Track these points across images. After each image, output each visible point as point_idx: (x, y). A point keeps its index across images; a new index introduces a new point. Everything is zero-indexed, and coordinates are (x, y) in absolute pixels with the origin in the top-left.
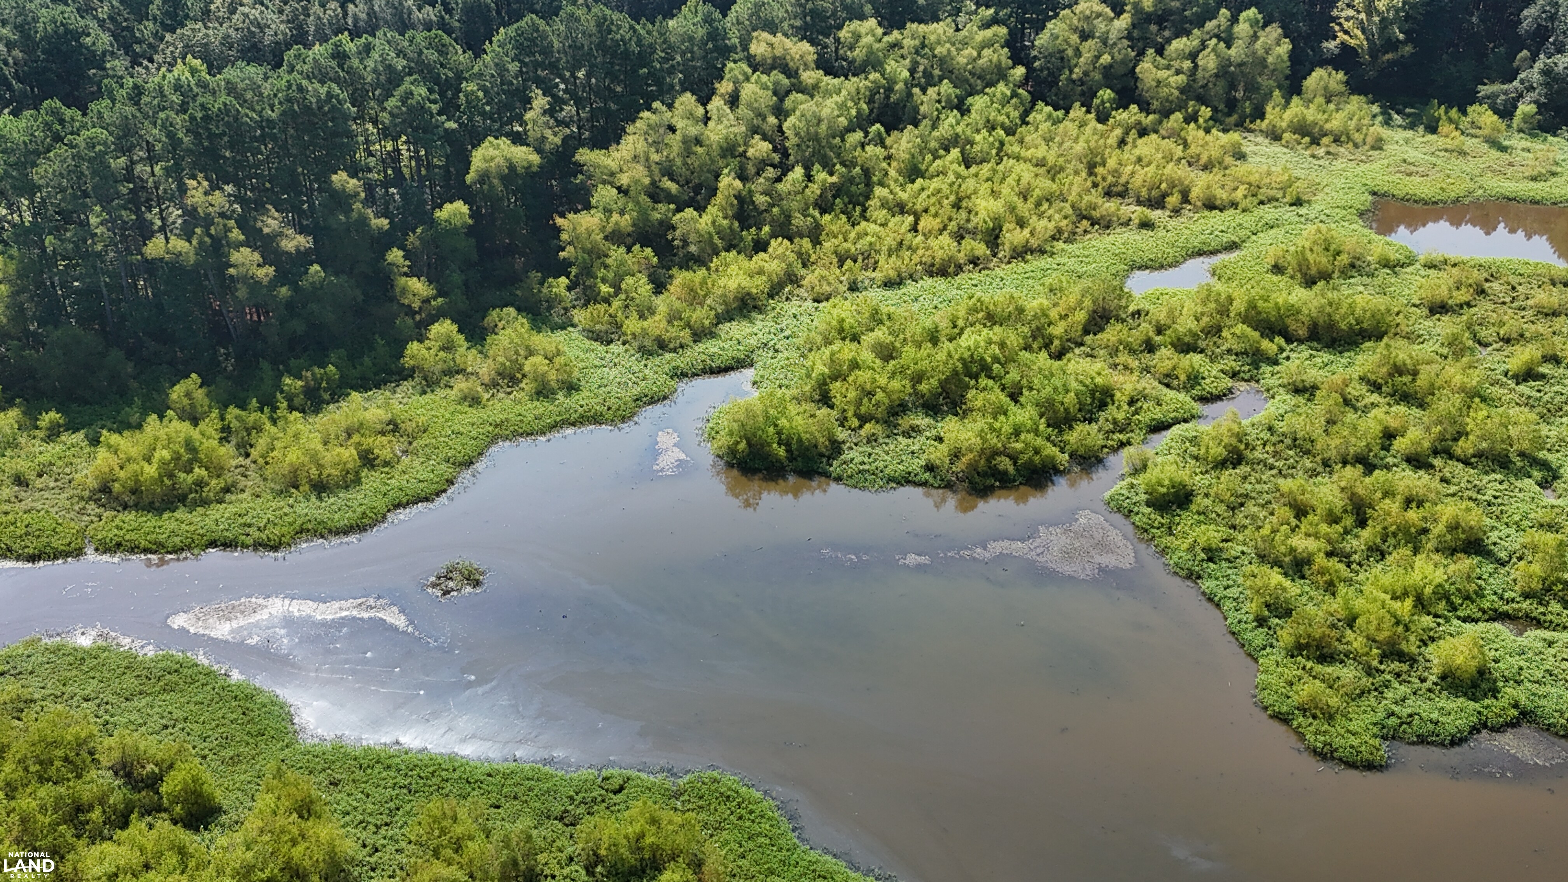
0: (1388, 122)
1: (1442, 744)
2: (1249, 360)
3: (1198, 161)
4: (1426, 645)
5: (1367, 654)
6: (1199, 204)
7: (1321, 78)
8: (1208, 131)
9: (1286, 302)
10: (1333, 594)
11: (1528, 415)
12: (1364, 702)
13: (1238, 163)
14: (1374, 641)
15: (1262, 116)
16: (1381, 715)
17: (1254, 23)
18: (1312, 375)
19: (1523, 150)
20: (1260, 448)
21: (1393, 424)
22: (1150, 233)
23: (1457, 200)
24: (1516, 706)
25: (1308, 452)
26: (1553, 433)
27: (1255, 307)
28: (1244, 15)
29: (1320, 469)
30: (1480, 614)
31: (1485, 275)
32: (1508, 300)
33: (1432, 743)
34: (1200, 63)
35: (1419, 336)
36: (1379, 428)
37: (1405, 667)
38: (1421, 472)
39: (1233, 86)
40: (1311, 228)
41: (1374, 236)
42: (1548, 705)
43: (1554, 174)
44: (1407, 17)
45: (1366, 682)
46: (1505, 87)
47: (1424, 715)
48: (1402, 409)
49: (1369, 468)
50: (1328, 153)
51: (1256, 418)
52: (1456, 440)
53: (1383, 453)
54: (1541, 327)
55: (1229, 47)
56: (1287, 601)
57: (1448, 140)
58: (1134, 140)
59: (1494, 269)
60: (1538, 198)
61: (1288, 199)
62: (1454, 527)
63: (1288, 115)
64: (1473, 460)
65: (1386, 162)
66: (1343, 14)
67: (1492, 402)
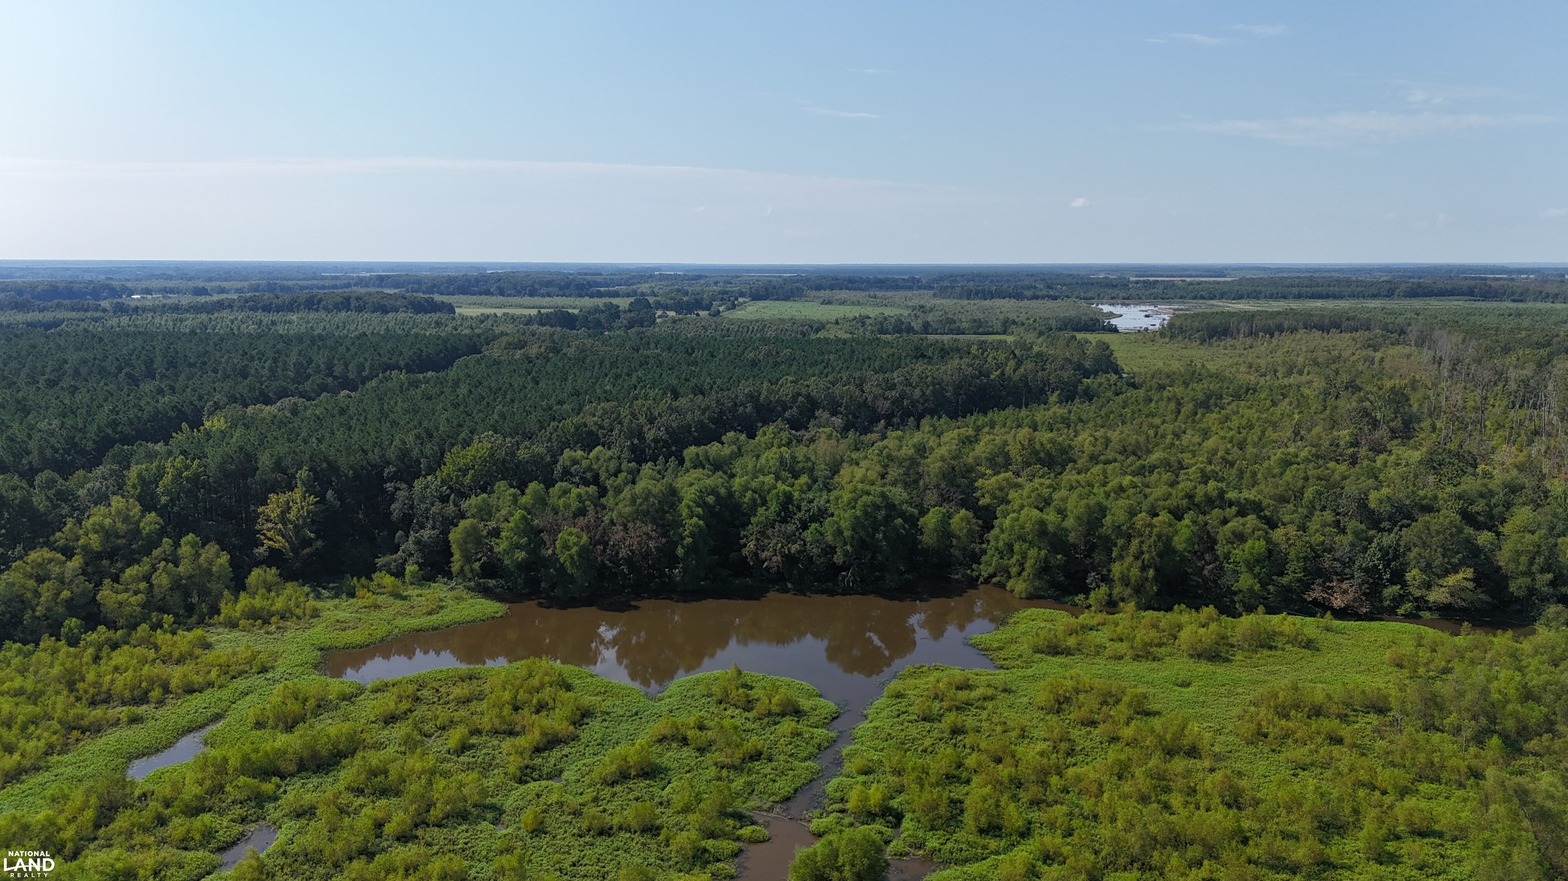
0: (318, 597)
2: (253, 804)
3: (171, 658)
6: (180, 691)
7: (259, 575)
8: (174, 633)
9: (273, 748)
11: (474, 775)
13: (207, 651)
15: (218, 612)
17: (193, 545)
18: (309, 798)
19: (417, 596)
20: (279, 873)
21: (380, 815)
22: (141, 726)
23: (383, 640)
25: (318, 862)
26: (491, 783)
27: (249, 759)
28: (183, 540)
29: (332, 871)
31: (416, 686)
32: (436, 699)
34: (154, 582)
35: (382, 744)
36: (371, 822)
38: (410, 844)
39: (187, 594)
40: (279, 687)
41: (329, 680)
43: (442, 607)
44: (313, 522)
46: (394, 557)
48: (383, 802)
50: (279, 628)
51: (270, 849)
52: (428, 811)
53: (378, 840)
54: (462, 713)
55: (177, 567)
57: (365, 600)
58: (108, 655)
59: (420, 681)
60: (436, 625)
61: (254, 669)
63: (239, 607)
64: (444, 822)
65: (324, 625)
66: (265, 527)
67: (446, 774)
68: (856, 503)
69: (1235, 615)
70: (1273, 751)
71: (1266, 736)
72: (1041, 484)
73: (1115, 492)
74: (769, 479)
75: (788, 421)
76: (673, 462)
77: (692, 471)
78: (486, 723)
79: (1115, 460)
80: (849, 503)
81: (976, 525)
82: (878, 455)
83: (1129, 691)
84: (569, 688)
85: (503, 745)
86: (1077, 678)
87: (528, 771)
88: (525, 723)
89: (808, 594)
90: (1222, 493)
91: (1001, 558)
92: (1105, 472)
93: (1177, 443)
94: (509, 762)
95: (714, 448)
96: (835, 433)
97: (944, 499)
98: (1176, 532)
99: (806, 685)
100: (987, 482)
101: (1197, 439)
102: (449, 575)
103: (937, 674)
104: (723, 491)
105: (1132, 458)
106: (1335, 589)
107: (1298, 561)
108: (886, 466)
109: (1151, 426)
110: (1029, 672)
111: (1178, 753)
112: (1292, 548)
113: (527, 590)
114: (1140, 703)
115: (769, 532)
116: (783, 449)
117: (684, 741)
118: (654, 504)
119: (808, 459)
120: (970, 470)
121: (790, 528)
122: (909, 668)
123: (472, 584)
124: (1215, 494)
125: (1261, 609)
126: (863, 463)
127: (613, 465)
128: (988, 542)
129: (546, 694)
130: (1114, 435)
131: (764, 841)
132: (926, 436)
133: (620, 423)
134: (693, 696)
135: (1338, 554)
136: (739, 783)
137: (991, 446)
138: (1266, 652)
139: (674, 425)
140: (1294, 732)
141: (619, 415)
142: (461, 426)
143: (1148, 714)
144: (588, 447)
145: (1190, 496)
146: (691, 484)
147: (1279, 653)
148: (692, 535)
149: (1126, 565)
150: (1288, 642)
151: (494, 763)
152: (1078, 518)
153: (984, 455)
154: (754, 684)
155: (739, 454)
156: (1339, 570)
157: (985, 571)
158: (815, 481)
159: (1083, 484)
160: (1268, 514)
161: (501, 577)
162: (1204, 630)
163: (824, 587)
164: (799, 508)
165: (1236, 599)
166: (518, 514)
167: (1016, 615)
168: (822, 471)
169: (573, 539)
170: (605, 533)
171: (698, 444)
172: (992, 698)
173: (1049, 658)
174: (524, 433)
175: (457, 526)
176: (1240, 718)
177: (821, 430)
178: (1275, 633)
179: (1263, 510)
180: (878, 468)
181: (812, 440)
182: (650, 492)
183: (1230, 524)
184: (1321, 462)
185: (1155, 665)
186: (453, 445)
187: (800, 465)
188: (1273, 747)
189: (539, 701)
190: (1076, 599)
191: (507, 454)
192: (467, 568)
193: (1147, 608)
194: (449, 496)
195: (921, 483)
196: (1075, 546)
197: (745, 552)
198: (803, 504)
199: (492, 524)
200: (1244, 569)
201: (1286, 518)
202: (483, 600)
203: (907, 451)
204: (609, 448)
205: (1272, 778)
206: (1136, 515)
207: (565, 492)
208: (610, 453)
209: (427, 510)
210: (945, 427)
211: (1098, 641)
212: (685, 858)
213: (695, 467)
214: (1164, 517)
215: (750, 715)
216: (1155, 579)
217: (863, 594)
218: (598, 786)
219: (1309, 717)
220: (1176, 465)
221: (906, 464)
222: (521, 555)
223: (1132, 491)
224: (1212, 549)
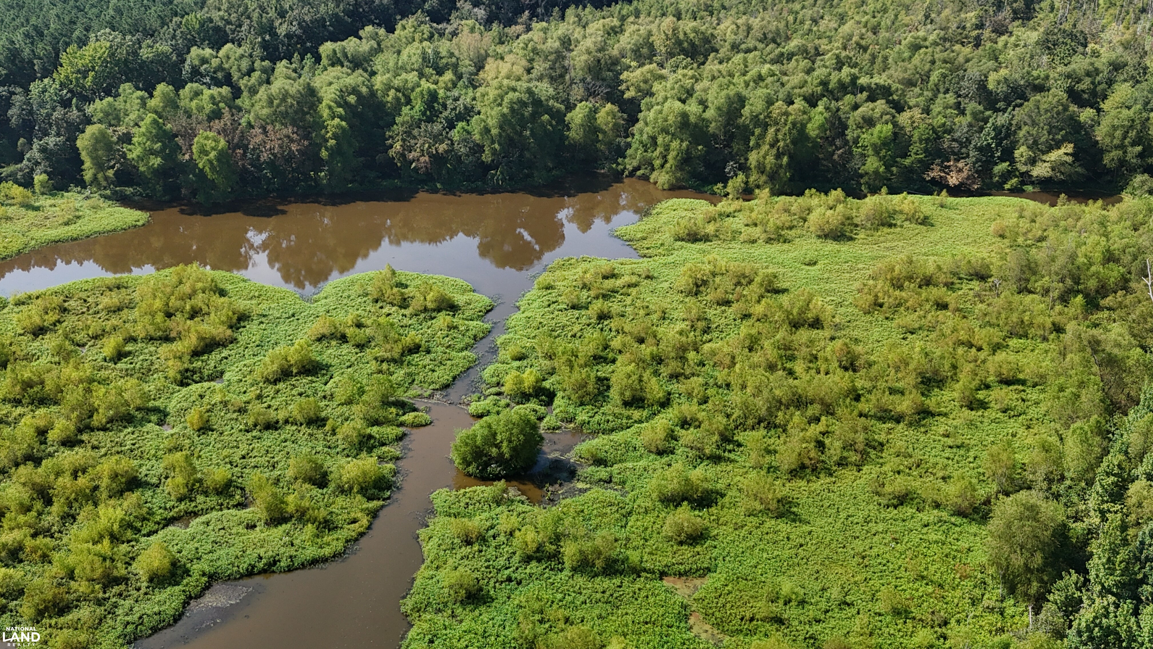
1: (170, 625)
4: (130, 564)
5: (93, 592)
10: (50, 562)
11: (133, 381)
12: (105, 627)
14: (93, 580)
16: (120, 629)
19: (51, 206)
21: (42, 423)
23: (19, 252)
24: (204, 574)
26: (152, 388)
30: (156, 526)
31: (62, 298)
32: (85, 310)
33: (163, 628)
35: (33, 355)
36: (33, 430)
37: (123, 587)
38: (76, 449)
42: (223, 563)
43: (79, 217)
45: (100, 611)
46: (19, 166)
47: (149, 612)
48: (42, 411)
49: (37, 462)
52: (91, 417)
53: (43, 446)
54: (114, 321)
56: (17, 584)
59: (66, 292)
60: (75, 236)
62: (115, 476)
64: (108, 426)
67: (104, 382)
68: (502, 100)
69: (861, 196)
70: (887, 318)
71: (881, 306)
72: (684, 76)
73: (754, 81)
74: (412, 77)
75: (429, 13)
76: (309, 60)
77: (330, 69)
78: (139, 331)
79: (755, 49)
80: (495, 101)
81: (621, 118)
82: (523, 49)
83: (761, 272)
84: (222, 293)
85: (160, 350)
86: (713, 262)
87: (189, 374)
88: (180, 328)
89: (458, 193)
90: (854, 78)
91: (646, 151)
92: (745, 60)
93: (815, 29)
94: (168, 367)
95: (352, 44)
96: (477, 26)
97: (590, 93)
98: (810, 119)
99: (460, 281)
100: (632, 75)
101: (833, 25)
102: (82, 184)
103: (585, 265)
104: (364, 90)
105: (772, 46)
106: (952, 168)
107: (921, 144)
108: (531, 61)
109: (791, 12)
110: (670, 259)
111: (803, 326)
112: (916, 131)
113: (167, 198)
114: (770, 282)
115: (415, 132)
116: (426, 44)
117: (343, 339)
118: (292, 105)
119: (452, 55)
120: (615, 62)
121: (437, 127)
122: (558, 261)
123: (108, 192)
124: (848, 80)
125: (884, 190)
126: (508, 58)
127: (245, 64)
128: (633, 135)
129: (199, 300)
130: (756, 22)
131: (427, 425)
132: (571, 27)
133: (249, 17)
134: (349, 297)
135: (957, 134)
136: (399, 374)
137: (635, 37)
138: (886, 230)
139: (307, 18)
140: (906, 301)
141: (247, 8)
142: (75, 23)
143: (777, 291)
144: (217, 46)
145: (824, 84)
146: (330, 84)
147: (899, 229)
148: (335, 136)
149: (762, 152)
150: (906, 220)
151: (153, 368)
152: (719, 109)
153: (629, 47)
154: (408, 283)
155: (379, 50)
156: (956, 150)
157: (630, 164)
158: (460, 77)
159: (724, 73)
160: (895, 97)
161: (138, 185)
162: (832, 211)
163: (473, 185)
164: (445, 106)
165: (862, 181)
166: (149, 117)
167: (659, 206)
168: (466, 67)
169: (210, 143)
170: (242, 136)
171: (334, 39)
172: (635, 285)
173: (689, 245)
174: (145, 29)
175: (83, 132)
176: (859, 291)
177: (463, 22)
178: (895, 212)
179: (892, 95)
180: (524, 63)
181: (454, 34)
182: (287, 92)
183: (861, 110)
184: (948, 45)
185: (786, 246)
186: (67, 44)
187: (444, 61)
188: (887, 315)
189: (192, 308)
190: (715, 188)
191: (128, 53)
192: (100, 176)
193: (779, 194)
194: (70, 100)
195: (567, 77)
196: (715, 136)
197: (391, 153)
198: (449, 102)
199: (122, 129)
200: (871, 152)
201: (912, 102)
202: (122, 209)
203: (552, 44)
204: (240, 46)
205: (885, 342)
206: (773, 104)
207: (197, 94)
208: (240, 51)
209: (49, 115)
210: (590, 17)
211: (734, 227)
212: (352, 444)
213: (333, 65)
214: (799, 104)
215: (407, 312)
216: (789, 164)
217: (512, 192)
218: (261, 384)
219: (920, 287)
220: (813, 51)
221: (552, 57)
222: (156, 161)
223: (770, 79)
224: (843, 134)
